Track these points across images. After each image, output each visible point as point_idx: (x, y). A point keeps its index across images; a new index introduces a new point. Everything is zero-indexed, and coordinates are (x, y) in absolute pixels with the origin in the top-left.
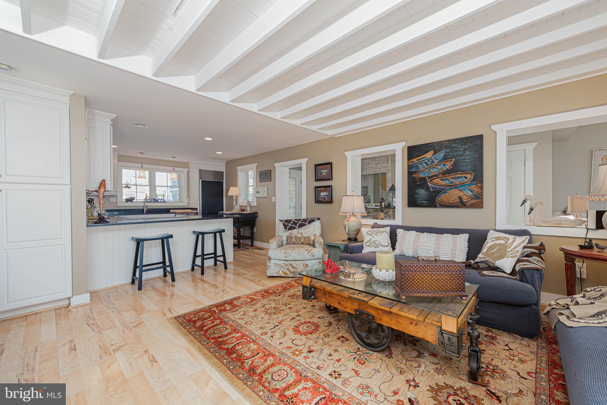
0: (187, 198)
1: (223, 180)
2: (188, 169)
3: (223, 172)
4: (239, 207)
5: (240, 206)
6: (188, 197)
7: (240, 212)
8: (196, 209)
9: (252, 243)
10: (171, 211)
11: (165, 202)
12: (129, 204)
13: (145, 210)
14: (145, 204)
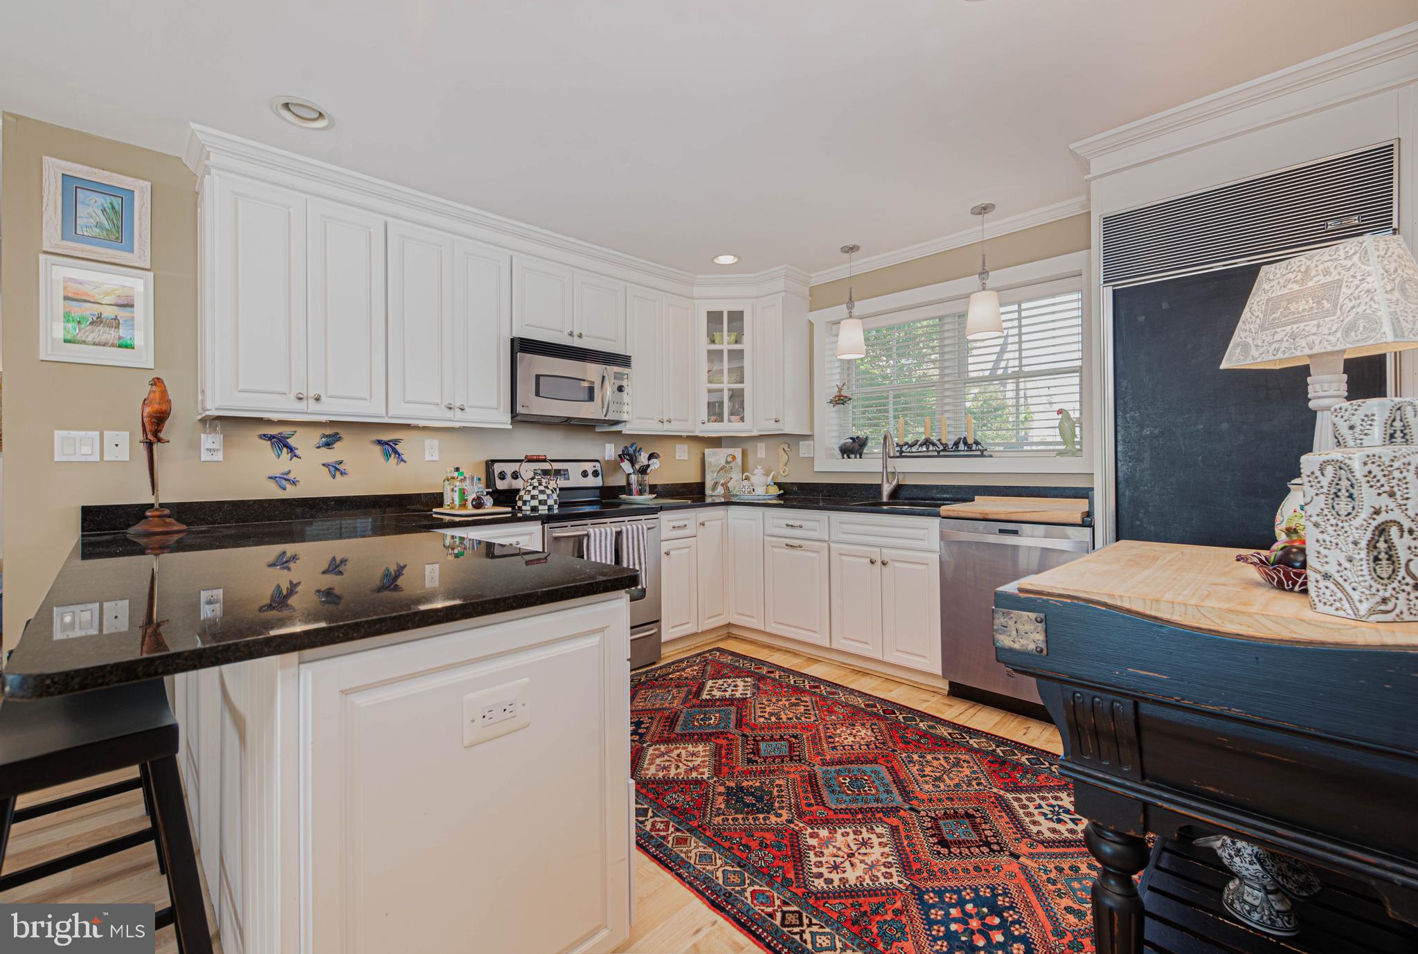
13: (887, 489)
14: (885, 466)
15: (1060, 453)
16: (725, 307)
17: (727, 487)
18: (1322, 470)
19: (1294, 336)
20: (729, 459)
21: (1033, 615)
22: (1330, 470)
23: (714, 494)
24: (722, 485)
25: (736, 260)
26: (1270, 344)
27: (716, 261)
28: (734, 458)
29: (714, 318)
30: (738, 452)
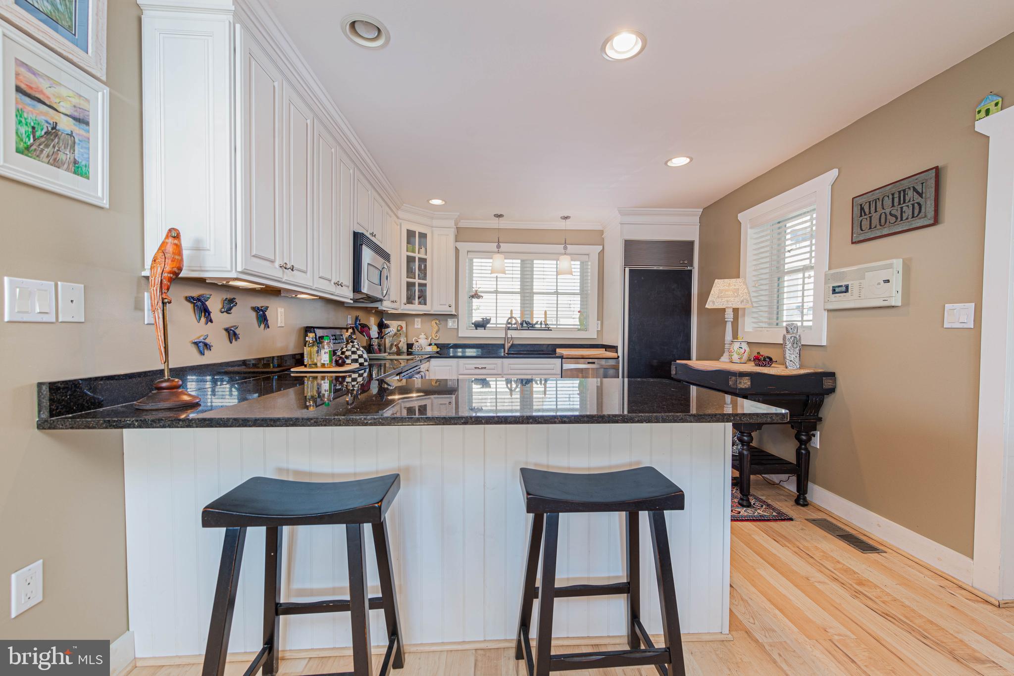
0: (598, 320)
1: (691, 265)
2: (601, 248)
3: (692, 243)
4: (745, 346)
5: (748, 343)
6: (601, 316)
7: (751, 367)
8: (614, 348)
9: (802, 489)
10: (558, 351)
11: (549, 329)
12: (480, 333)
13: (507, 346)
14: (506, 334)
15: (579, 330)
16: (418, 229)
17: (398, 347)
18: (791, 338)
19: (728, 301)
20: (399, 328)
21: (748, 378)
22: (793, 338)
23: (391, 352)
24: (396, 345)
25: (444, 203)
26: (721, 302)
27: (430, 202)
28: (402, 327)
29: (411, 234)
30: (403, 324)
